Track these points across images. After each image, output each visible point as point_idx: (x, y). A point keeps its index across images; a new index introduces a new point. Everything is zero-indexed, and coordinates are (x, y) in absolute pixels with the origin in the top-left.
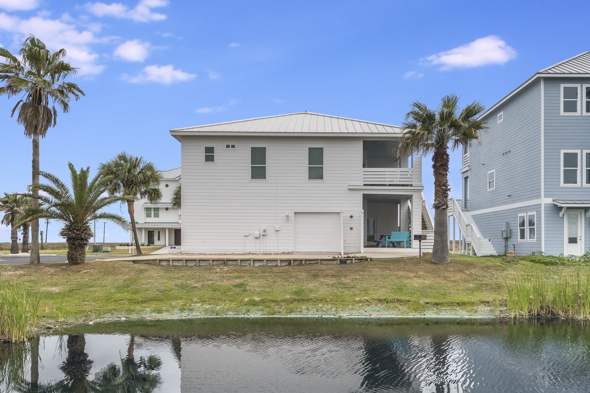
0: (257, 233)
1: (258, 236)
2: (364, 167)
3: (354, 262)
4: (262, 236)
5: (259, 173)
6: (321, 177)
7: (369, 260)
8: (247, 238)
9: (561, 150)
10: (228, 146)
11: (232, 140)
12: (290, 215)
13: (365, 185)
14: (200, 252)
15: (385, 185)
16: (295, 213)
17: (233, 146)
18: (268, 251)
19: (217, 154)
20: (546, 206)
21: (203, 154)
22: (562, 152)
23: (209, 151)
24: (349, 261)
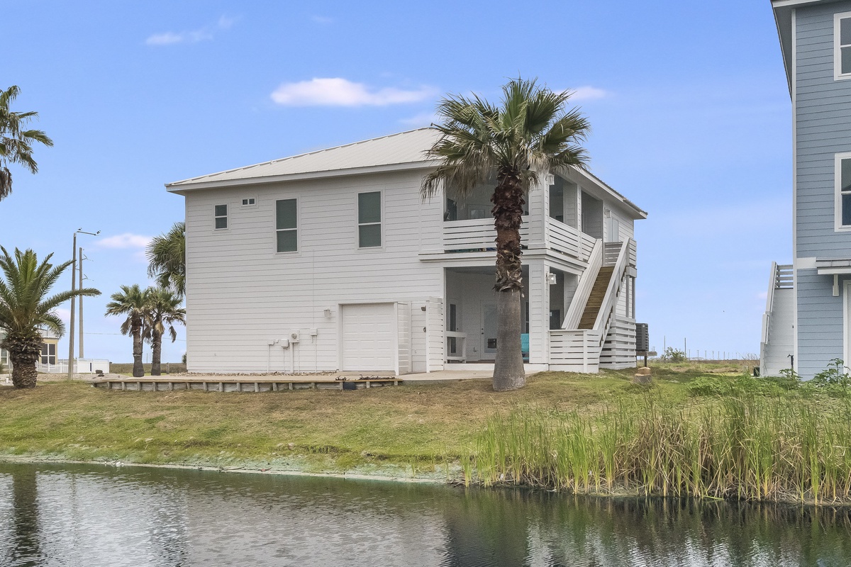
0: (285, 340)
1: (286, 345)
2: (445, 220)
3: (368, 387)
4: (291, 345)
5: (287, 242)
6: (377, 242)
7: (396, 384)
8: (272, 348)
9: (837, 156)
10: (245, 202)
11: (249, 190)
12: (332, 309)
13: (447, 252)
14: (210, 372)
15: (481, 250)
16: (342, 306)
17: (252, 201)
18: (280, 370)
19: (230, 216)
20: (802, 274)
21: (212, 217)
22: (839, 158)
23: (221, 210)
24: (362, 385)
